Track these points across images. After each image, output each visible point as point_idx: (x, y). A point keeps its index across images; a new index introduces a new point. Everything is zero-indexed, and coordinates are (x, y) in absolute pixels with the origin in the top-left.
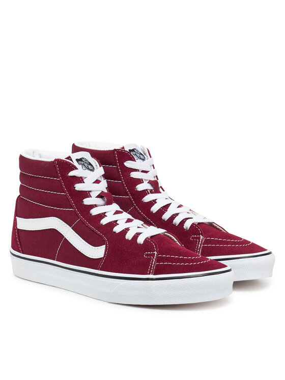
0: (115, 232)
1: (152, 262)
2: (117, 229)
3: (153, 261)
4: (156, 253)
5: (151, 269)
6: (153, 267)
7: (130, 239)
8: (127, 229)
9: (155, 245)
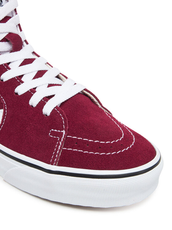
0: (17, 94)
1: (58, 147)
2: (20, 90)
3: (59, 144)
4: (64, 133)
5: (55, 157)
6: (58, 154)
7: (35, 105)
8: (33, 91)
9: (65, 120)
